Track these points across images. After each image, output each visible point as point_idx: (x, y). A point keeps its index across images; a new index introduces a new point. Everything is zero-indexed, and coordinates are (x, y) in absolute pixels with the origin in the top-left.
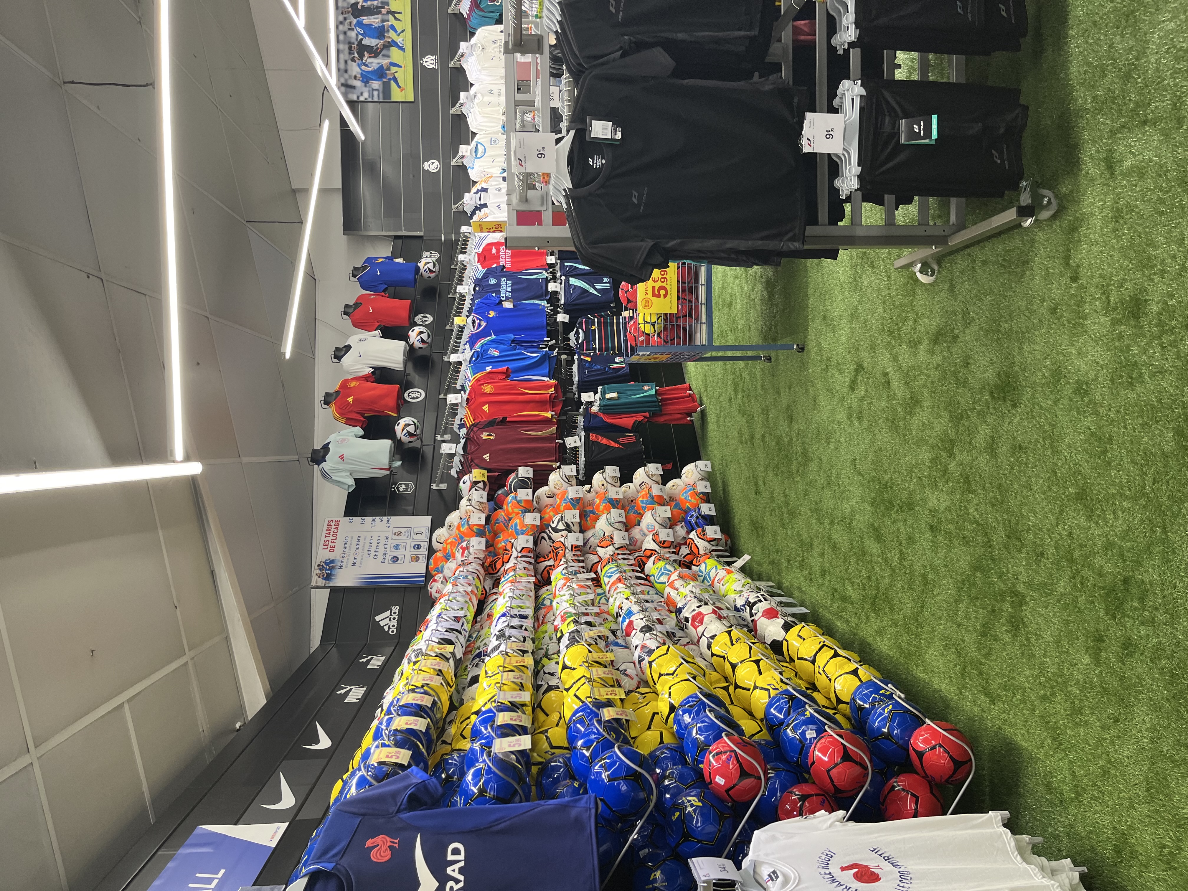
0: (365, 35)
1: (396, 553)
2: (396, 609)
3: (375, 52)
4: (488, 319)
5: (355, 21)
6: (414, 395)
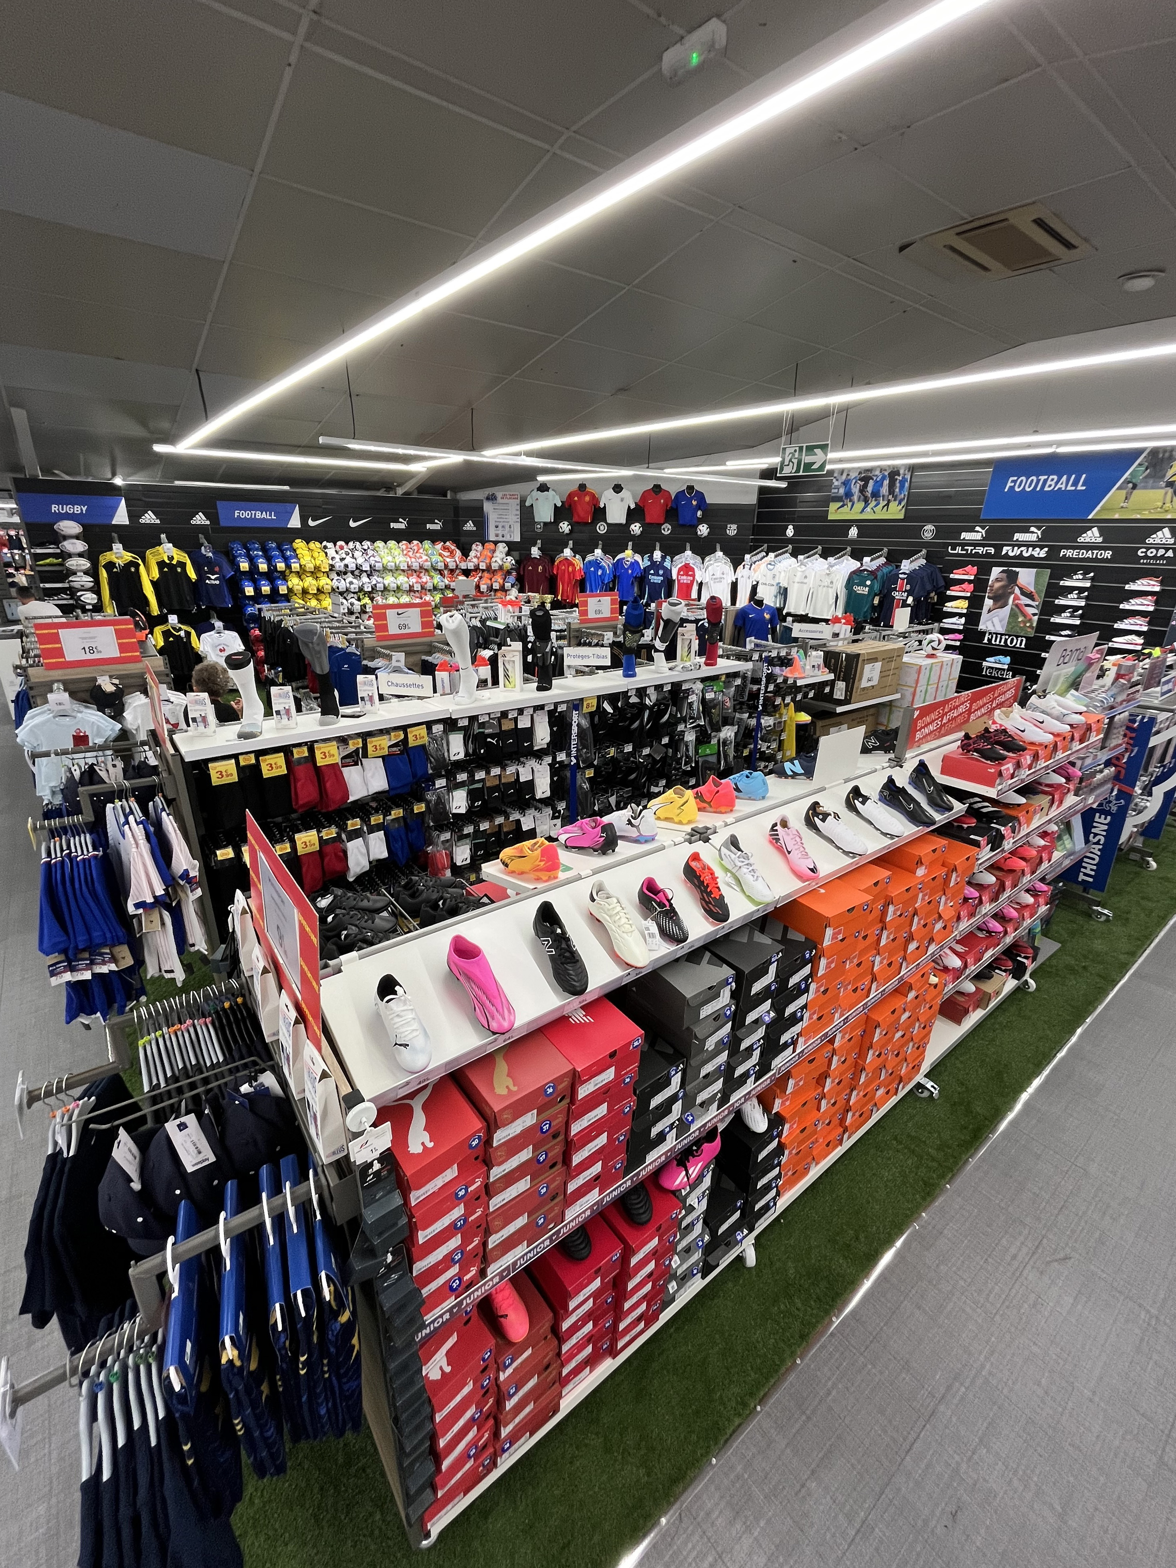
0: (876, 482)
1: (500, 527)
2: (475, 529)
3: (862, 490)
4: (627, 569)
5: (886, 473)
6: (602, 528)
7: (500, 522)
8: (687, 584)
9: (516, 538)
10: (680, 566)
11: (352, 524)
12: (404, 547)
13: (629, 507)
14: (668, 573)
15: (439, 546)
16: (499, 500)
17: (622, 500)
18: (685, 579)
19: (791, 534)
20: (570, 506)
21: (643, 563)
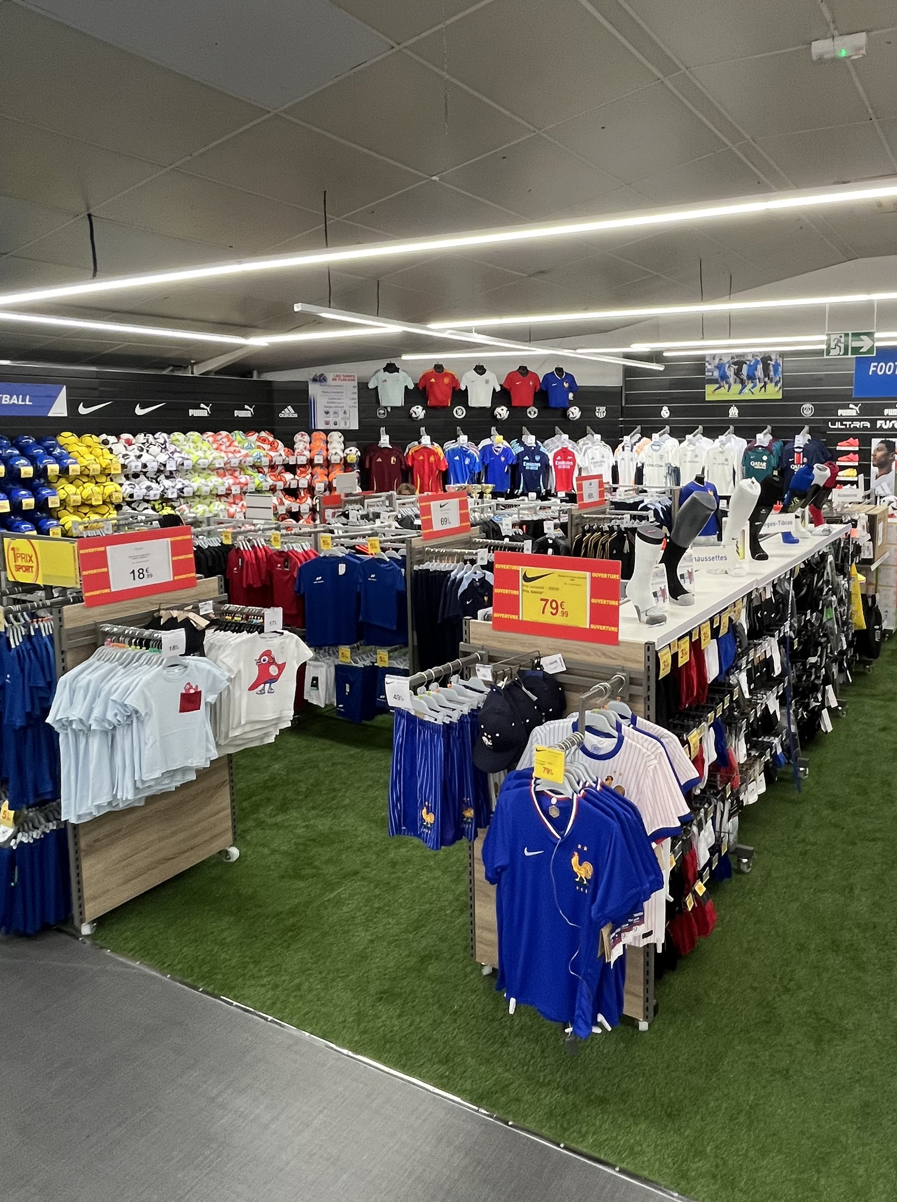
0: (750, 366)
1: (331, 413)
2: (296, 415)
3: (738, 373)
5: (759, 359)
6: (460, 412)
7: (331, 407)
8: (566, 469)
9: (355, 426)
10: (556, 450)
11: (139, 411)
12: (211, 439)
13: (494, 389)
14: (544, 457)
15: (254, 437)
16: (330, 381)
17: (487, 382)
18: (563, 465)
19: (667, 415)
20: (424, 388)
21: (517, 449)
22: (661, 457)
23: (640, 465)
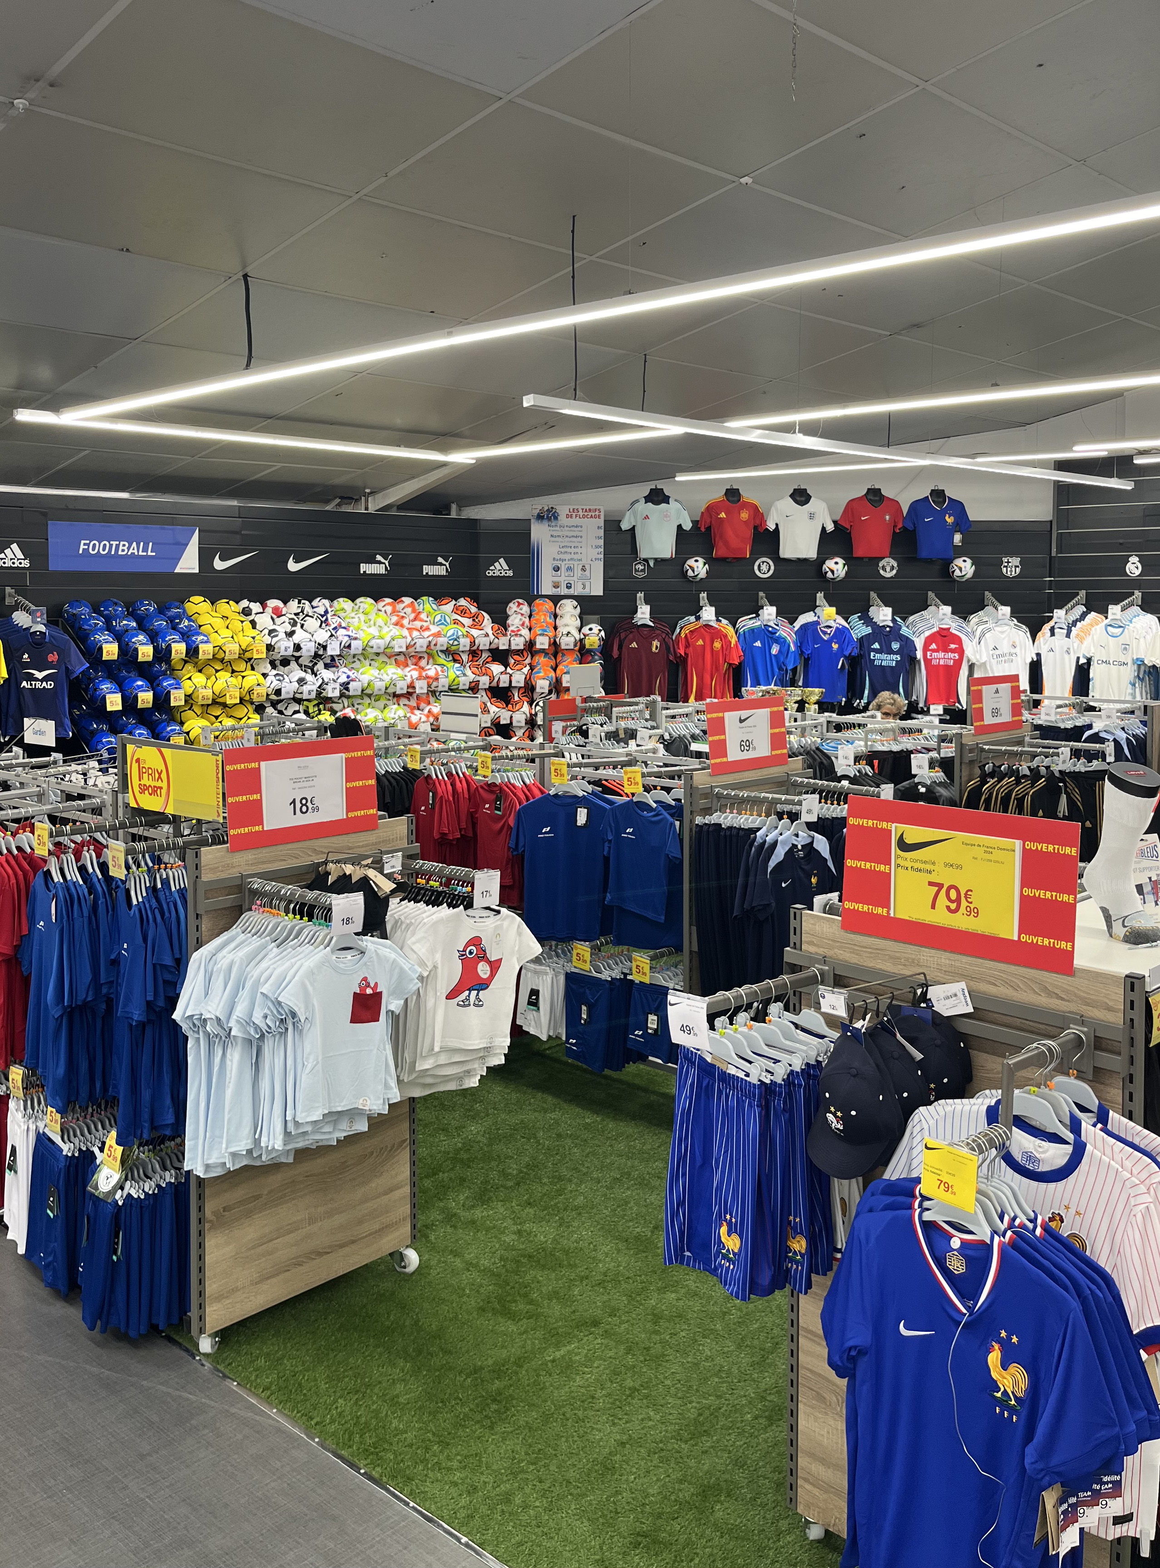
1: (563, 569)
2: (510, 573)
4: (826, 642)
6: (764, 567)
7: (563, 560)
8: (947, 667)
9: (597, 590)
10: (927, 634)
11: (293, 566)
12: (389, 609)
13: (824, 529)
14: (908, 645)
15: (449, 607)
16: (562, 518)
17: (812, 516)
18: (941, 658)
19: (1138, 572)
20: (709, 529)
21: (859, 630)
22: (1125, 648)
23: (1083, 661)
